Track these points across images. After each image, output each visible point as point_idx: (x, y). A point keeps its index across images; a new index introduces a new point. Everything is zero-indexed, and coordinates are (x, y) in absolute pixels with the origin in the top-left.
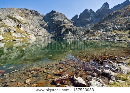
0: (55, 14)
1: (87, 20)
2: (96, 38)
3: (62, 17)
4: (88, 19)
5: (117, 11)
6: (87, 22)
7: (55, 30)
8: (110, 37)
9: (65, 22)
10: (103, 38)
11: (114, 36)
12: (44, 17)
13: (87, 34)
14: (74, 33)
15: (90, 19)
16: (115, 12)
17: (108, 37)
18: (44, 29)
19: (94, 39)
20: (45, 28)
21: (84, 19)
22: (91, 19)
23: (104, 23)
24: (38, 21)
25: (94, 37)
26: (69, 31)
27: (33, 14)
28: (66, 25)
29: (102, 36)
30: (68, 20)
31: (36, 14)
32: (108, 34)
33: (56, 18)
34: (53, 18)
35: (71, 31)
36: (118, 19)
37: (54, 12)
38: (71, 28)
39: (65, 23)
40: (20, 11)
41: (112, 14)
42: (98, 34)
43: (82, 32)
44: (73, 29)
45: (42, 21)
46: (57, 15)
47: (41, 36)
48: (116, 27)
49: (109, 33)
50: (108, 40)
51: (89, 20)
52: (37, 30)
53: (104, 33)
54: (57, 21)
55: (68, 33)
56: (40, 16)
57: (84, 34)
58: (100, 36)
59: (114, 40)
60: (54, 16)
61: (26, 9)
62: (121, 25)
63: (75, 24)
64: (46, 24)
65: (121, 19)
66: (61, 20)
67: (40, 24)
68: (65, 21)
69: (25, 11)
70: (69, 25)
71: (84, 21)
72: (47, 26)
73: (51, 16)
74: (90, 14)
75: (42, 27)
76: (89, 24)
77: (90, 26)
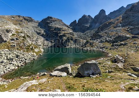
1: (86, 25)
3: (60, 23)
4: (87, 24)
6: (87, 27)
7: (54, 38)
9: (63, 29)
12: (39, 23)
14: (76, 41)
18: (41, 37)
20: (42, 35)
21: (83, 25)
24: (33, 29)
26: (70, 40)
27: (27, 20)
31: (30, 20)
33: (54, 25)
34: (50, 24)
35: (72, 39)
37: (51, 18)
38: (72, 37)
39: (64, 31)
40: (13, 19)
43: (83, 40)
45: (38, 29)
46: (54, 21)
47: (40, 45)
51: (88, 26)
52: (34, 39)
53: (100, 44)
54: (55, 28)
55: (70, 42)
56: (35, 22)
57: (85, 44)
58: (96, 47)
60: (52, 22)
61: (19, 16)
63: (74, 30)
64: (42, 32)
65: (114, 29)
66: (59, 27)
67: (36, 32)
69: (18, 18)
70: (68, 32)
71: (83, 26)
72: (45, 34)
73: (48, 22)
74: (89, 20)
75: (38, 35)
76: (89, 31)
77: (89, 33)
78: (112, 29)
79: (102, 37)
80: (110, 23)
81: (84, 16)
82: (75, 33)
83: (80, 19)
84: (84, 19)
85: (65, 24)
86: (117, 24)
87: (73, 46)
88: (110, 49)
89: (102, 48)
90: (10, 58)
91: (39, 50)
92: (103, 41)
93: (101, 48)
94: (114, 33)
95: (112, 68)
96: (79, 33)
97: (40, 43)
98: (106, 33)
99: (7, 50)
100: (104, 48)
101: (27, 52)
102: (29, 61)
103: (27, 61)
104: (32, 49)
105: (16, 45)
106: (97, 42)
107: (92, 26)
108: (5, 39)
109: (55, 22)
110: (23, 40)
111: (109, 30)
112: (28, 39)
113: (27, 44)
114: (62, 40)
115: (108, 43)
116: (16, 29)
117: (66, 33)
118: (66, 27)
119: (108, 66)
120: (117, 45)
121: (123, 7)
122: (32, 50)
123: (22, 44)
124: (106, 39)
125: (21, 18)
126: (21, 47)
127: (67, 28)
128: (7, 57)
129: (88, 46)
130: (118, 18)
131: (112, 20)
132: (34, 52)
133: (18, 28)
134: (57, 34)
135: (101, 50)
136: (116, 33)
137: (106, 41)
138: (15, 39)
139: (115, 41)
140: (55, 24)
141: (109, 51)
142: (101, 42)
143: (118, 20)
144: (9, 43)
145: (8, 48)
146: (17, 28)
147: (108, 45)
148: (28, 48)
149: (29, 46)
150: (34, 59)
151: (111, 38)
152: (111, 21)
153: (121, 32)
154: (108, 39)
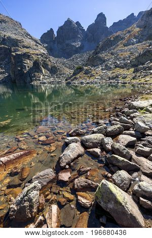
1: (73, 44)
2: (95, 80)
3: (16, 30)
4: (75, 42)
5: (118, 34)
6: (74, 49)
7: (4, 62)
8: (113, 78)
9: (26, 44)
10: (104, 81)
11: (117, 77)
13: (79, 75)
14: (53, 71)
15: (78, 44)
16: (115, 34)
17: (110, 79)
19: (92, 83)
21: (67, 42)
22: (80, 43)
23: (103, 55)
25: (92, 80)
26: (42, 68)
28: (31, 51)
29: (102, 78)
30: (32, 38)
32: (110, 74)
35: (45, 66)
36: (120, 49)
38: (45, 61)
39: (27, 48)
41: (112, 39)
42: (97, 73)
43: (68, 70)
44: (49, 63)
48: (118, 63)
49: (111, 72)
50: (111, 83)
51: (77, 46)
53: (104, 72)
54: (4, 40)
55: (41, 71)
57: (74, 74)
58: (99, 77)
59: (118, 83)
62: (124, 60)
65: (124, 48)
66: (13, 36)
68: (27, 41)
70: (38, 51)
71: (67, 45)
74: (78, 32)
77: (80, 58)
78: (120, 47)
79: (104, 61)
81: (69, 22)
82: (52, 58)
83: (61, 29)
84: (70, 29)
85: (29, 35)
86: (129, 40)
92: (111, 68)
96: (61, 59)
107: (83, 46)
109: (4, 24)
114: (23, 67)
118: (30, 40)
121: (133, 14)
127: (33, 43)
136: (131, 54)
137: (116, 66)
139: (136, 62)
140: (3, 29)
142: (107, 68)
154: (120, 63)
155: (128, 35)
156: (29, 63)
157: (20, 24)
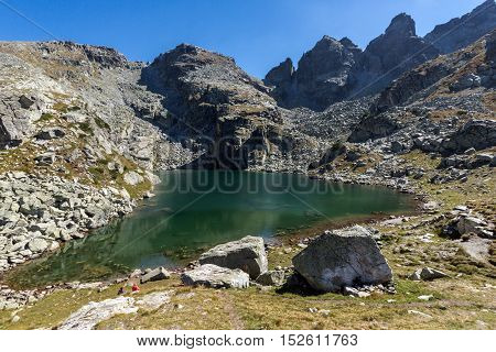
0: (193, 61)
1: (333, 80)
2: (363, 176)
3: (226, 72)
4: (336, 76)
6: (334, 89)
9: (240, 96)
11: (406, 172)
12: (144, 70)
13: (336, 160)
15: (341, 81)
18: (150, 125)
20: (156, 120)
21: (319, 78)
24: (119, 94)
27: (99, 59)
28: (248, 108)
30: (250, 82)
31: (110, 60)
33: (204, 79)
34: (184, 74)
36: (441, 96)
37: (190, 50)
38: (272, 127)
39: (241, 102)
40: (45, 54)
42: (370, 160)
44: (280, 131)
45: (139, 93)
46: (201, 63)
47: (147, 159)
48: (422, 139)
51: (342, 84)
52: (123, 135)
53: (387, 156)
54: (206, 92)
56: (128, 67)
58: (373, 170)
60: (193, 68)
61: (69, 44)
63: (283, 99)
64: (156, 105)
65: (449, 95)
66: (222, 86)
67: (132, 106)
68: (245, 90)
69: (62, 51)
70: (259, 107)
71: (320, 83)
72: (164, 114)
73: (177, 68)
74: (345, 58)
75: (141, 117)
76: (343, 103)
77: (346, 112)
78: (441, 94)
79: (396, 128)
80: (436, 72)
82: (284, 112)
83: (307, 57)
85: (246, 77)
86: (465, 76)
87: (277, 166)
88: (432, 181)
89: (399, 175)
90: (31, 207)
91: (141, 179)
92: (404, 148)
93: (393, 175)
94: (449, 115)
95: (436, 261)
96: (304, 113)
97: (145, 151)
98: (415, 112)
99: (22, 174)
100: (407, 175)
101: (96, 183)
102: (103, 222)
103: (94, 222)
104: (114, 174)
105: (53, 158)
106: (374, 150)
107: (356, 82)
108: (14, 133)
109: (208, 66)
110: (81, 136)
111: (428, 100)
112: (100, 135)
113: (96, 154)
115: (424, 156)
116: (56, 94)
117: (249, 110)
118: (248, 87)
119: (421, 250)
120: (464, 165)
122: (114, 178)
123: (76, 154)
124: (413, 137)
125: (77, 53)
126: (73, 165)
127: (252, 91)
128: (21, 202)
129: (337, 166)
130: (468, 49)
131: (442, 59)
132: (121, 185)
133: (62, 92)
134: (212, 115)
135: (393, 182)
136: (460, 113)
137: (416, 146)
138: (52, 135)
139: (452, 145)
140: (207, 75)
141: (427, 189)
142: (396, 149)
143: (468, 57)
144: (31, 150)
145: (25, 168)
146: (59, 89)
147: (425, 164)
148: (101, 171)
149: (105, 163)
150: (121, 214)
151: (436, 132)
152: (437, 62)
153: (481, 110)
154: (425, 140)
155: (463, 64)
156: (244, 134)
157: (233, 60)
